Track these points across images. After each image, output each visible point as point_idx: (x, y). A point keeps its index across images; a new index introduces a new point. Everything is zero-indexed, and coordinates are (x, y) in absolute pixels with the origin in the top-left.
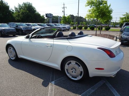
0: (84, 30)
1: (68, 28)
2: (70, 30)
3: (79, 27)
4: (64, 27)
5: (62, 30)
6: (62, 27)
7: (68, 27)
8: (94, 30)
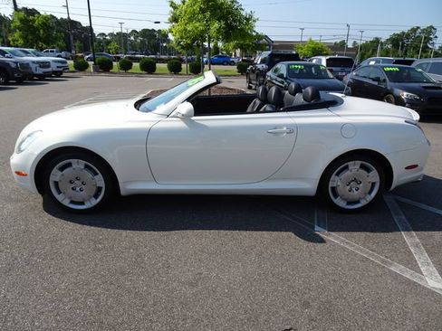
0: (120, 73)
4: (43, 62)
5: (37, 75)
6: (33, 62)
7: (59, 61)
8: (157, 72)
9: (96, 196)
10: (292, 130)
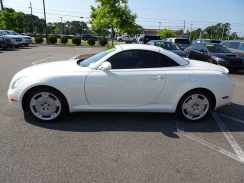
0: (61, 45)
1: (27, 40)
2: (30, 45)
3: (49, 39)
7: (27, 38)
9: (56, 112)
10: (163, 77)
